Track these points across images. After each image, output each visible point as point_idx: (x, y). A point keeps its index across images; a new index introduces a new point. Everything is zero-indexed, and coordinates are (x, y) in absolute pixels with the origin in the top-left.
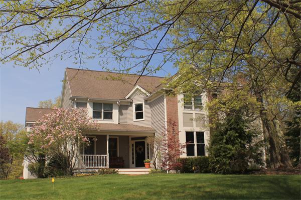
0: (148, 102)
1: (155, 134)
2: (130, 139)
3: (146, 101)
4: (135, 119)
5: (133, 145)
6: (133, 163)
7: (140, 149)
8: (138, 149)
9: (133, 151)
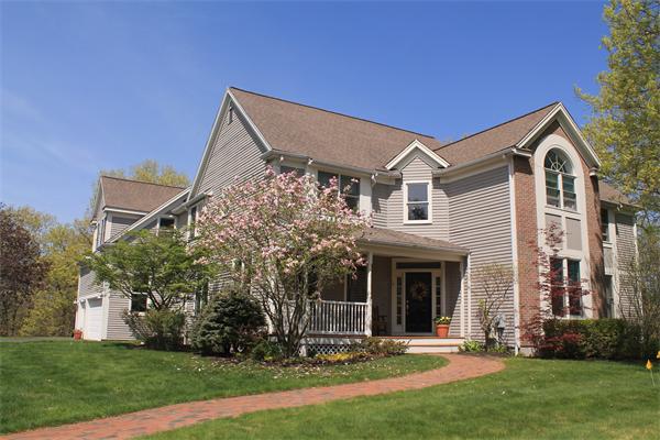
0: (442, 182)
1: (466, 258)
2: (394, 266)
3: (436, 180)
4: (406, 221)
5: (399, 279)
6: (399, 322)
7: (419, 291)
8: (413, 290)
9: (399, 293)
